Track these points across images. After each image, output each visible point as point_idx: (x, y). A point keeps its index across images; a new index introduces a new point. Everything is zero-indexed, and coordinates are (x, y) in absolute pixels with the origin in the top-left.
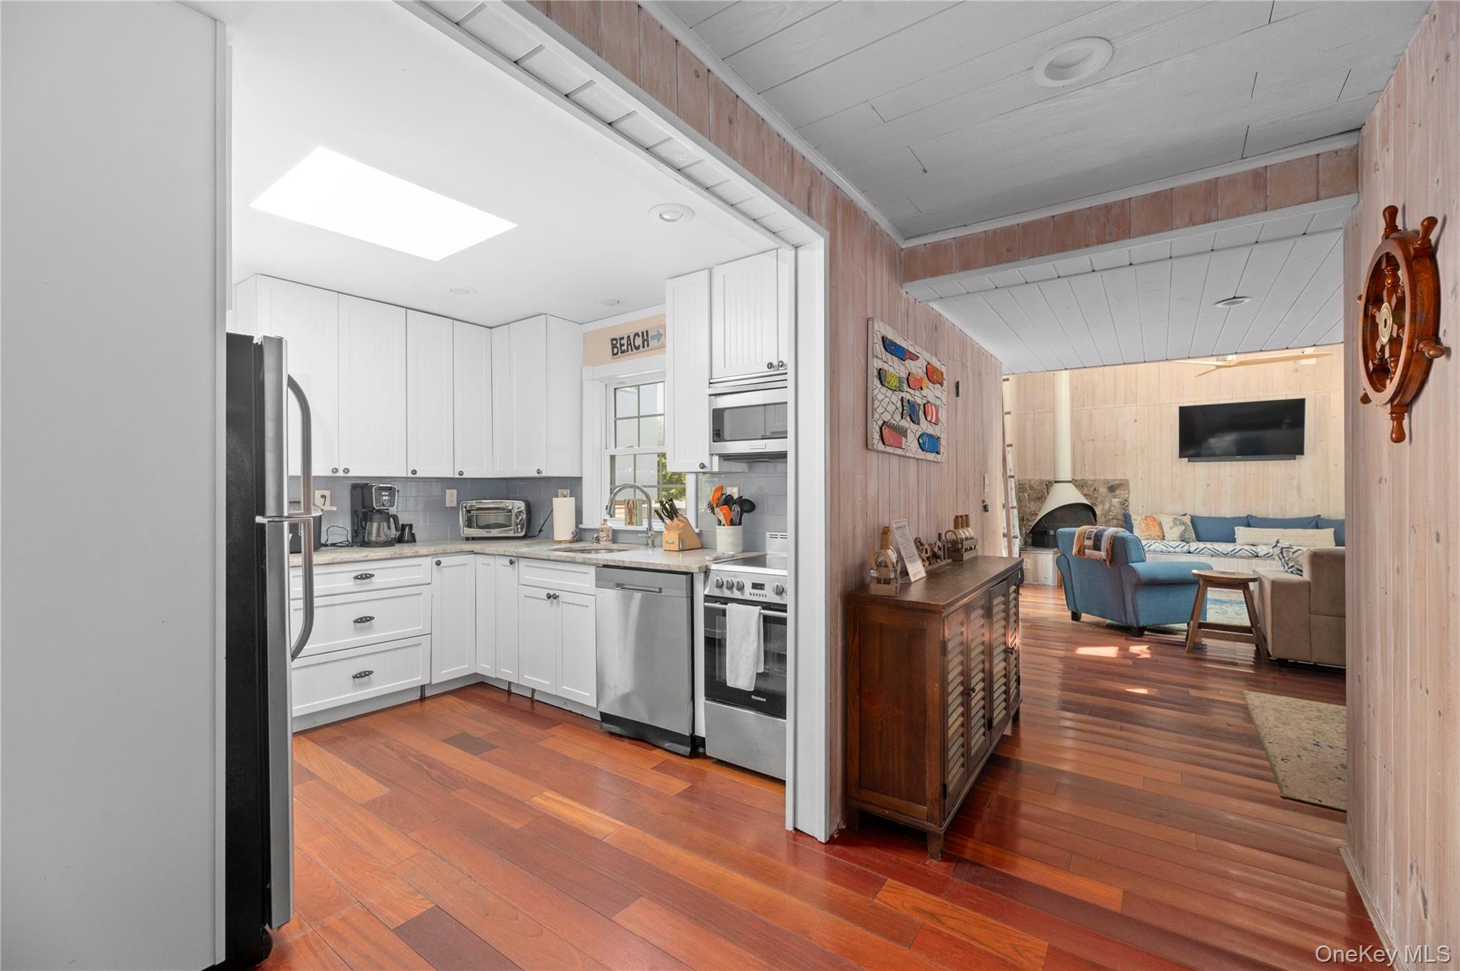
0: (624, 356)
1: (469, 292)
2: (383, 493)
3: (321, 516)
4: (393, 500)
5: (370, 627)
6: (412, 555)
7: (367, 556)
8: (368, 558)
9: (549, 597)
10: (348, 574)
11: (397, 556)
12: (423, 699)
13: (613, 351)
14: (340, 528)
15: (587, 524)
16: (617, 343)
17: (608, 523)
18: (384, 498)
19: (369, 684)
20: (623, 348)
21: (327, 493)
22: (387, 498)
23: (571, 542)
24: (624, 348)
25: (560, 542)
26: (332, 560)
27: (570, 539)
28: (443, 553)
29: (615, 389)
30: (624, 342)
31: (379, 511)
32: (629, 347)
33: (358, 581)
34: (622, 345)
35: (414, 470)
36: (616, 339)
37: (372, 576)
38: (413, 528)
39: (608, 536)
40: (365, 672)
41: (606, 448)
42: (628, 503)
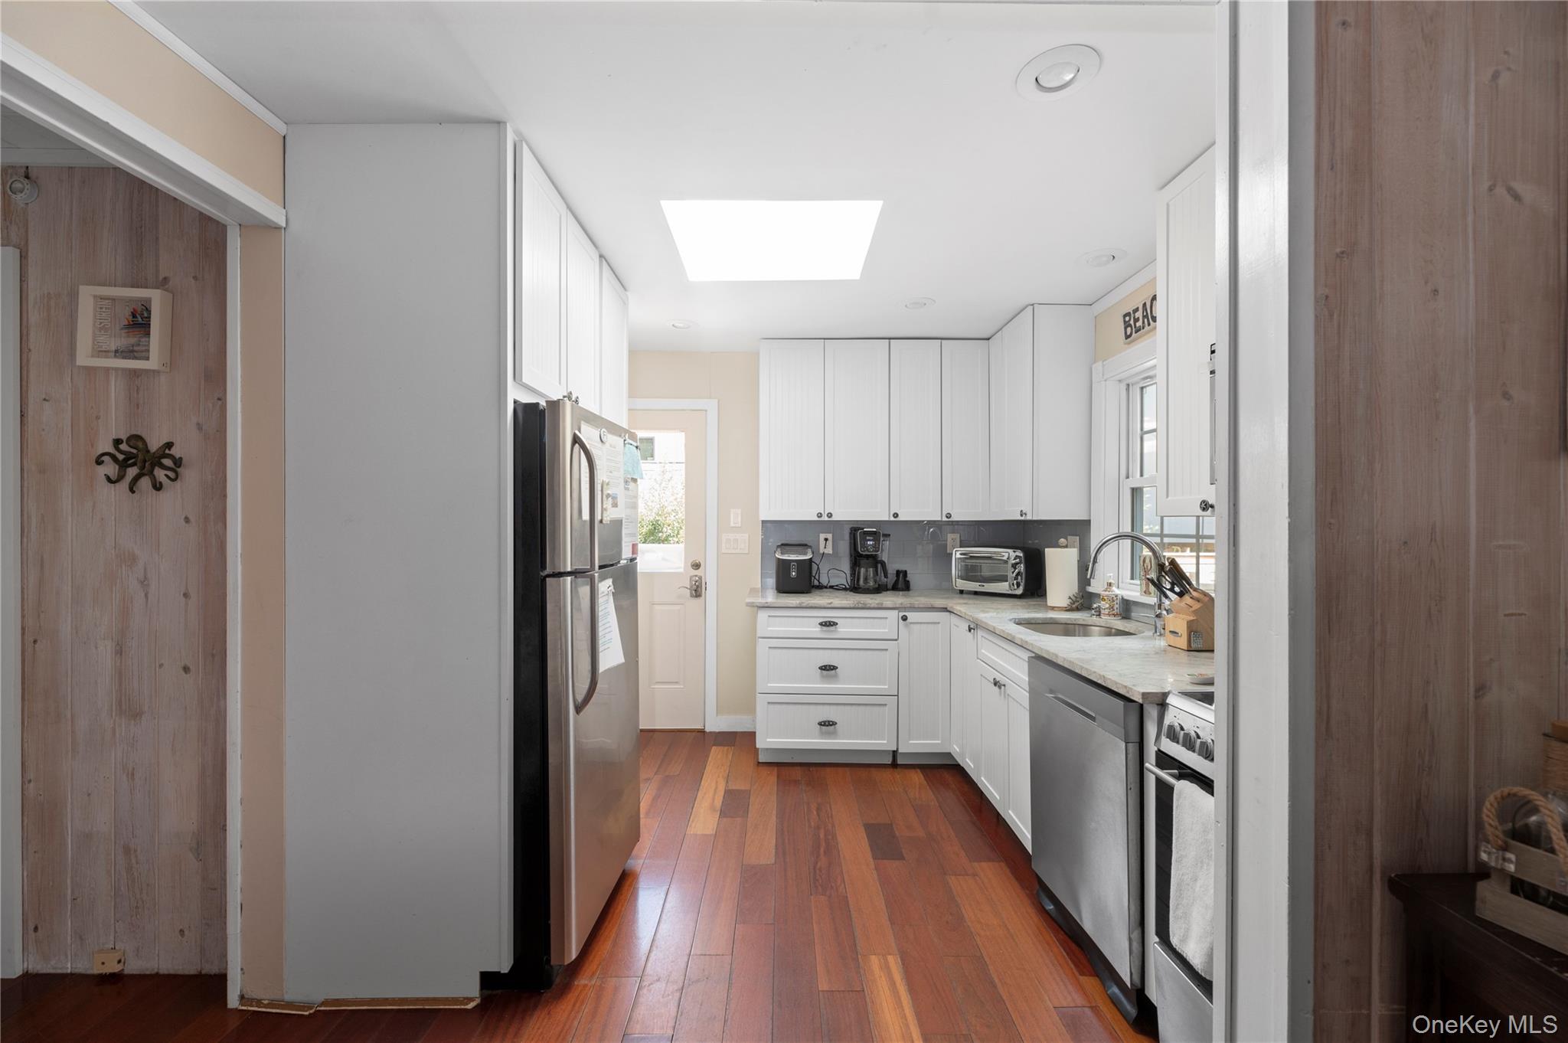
0: (1140, 337)
1: (925, 304)
2: (868, 538)
3: (811, 559)
4: (877, 546)
5: (836, 676)
6: (876, 606)
7: (831, 603)
8: (832, 605)
9: (996, 683)
10: (815, 619)
11: (860, 606)
12: (894, 765)
13: (1126, 333)
14: (841, 573)
15: (1096, 587)
16: (1130, 320)
17: (1114, 588)
18: (869, 543)
19: (834, 734)
20: (1138, 324)
21: (829, 536)
22: (871, 543)
23: (1069, 609)
24: (1140, 324)
25: (1053, 608)
26: (800, 604)
27: (1066, 606)
28: (910, 607)
29: (1142, 388)
30: (1139, 314)
31: (867, 557)
32: (1146, 320)
33: (825, 628)
34: (1136, 320)
35: (895, 513)
36: (1128, 314)
37: (835, 624)
38: (908, 575)
39: (1112, 608)
40: (829, 722)
41: (1128, 477)
42: (1144, 561)
